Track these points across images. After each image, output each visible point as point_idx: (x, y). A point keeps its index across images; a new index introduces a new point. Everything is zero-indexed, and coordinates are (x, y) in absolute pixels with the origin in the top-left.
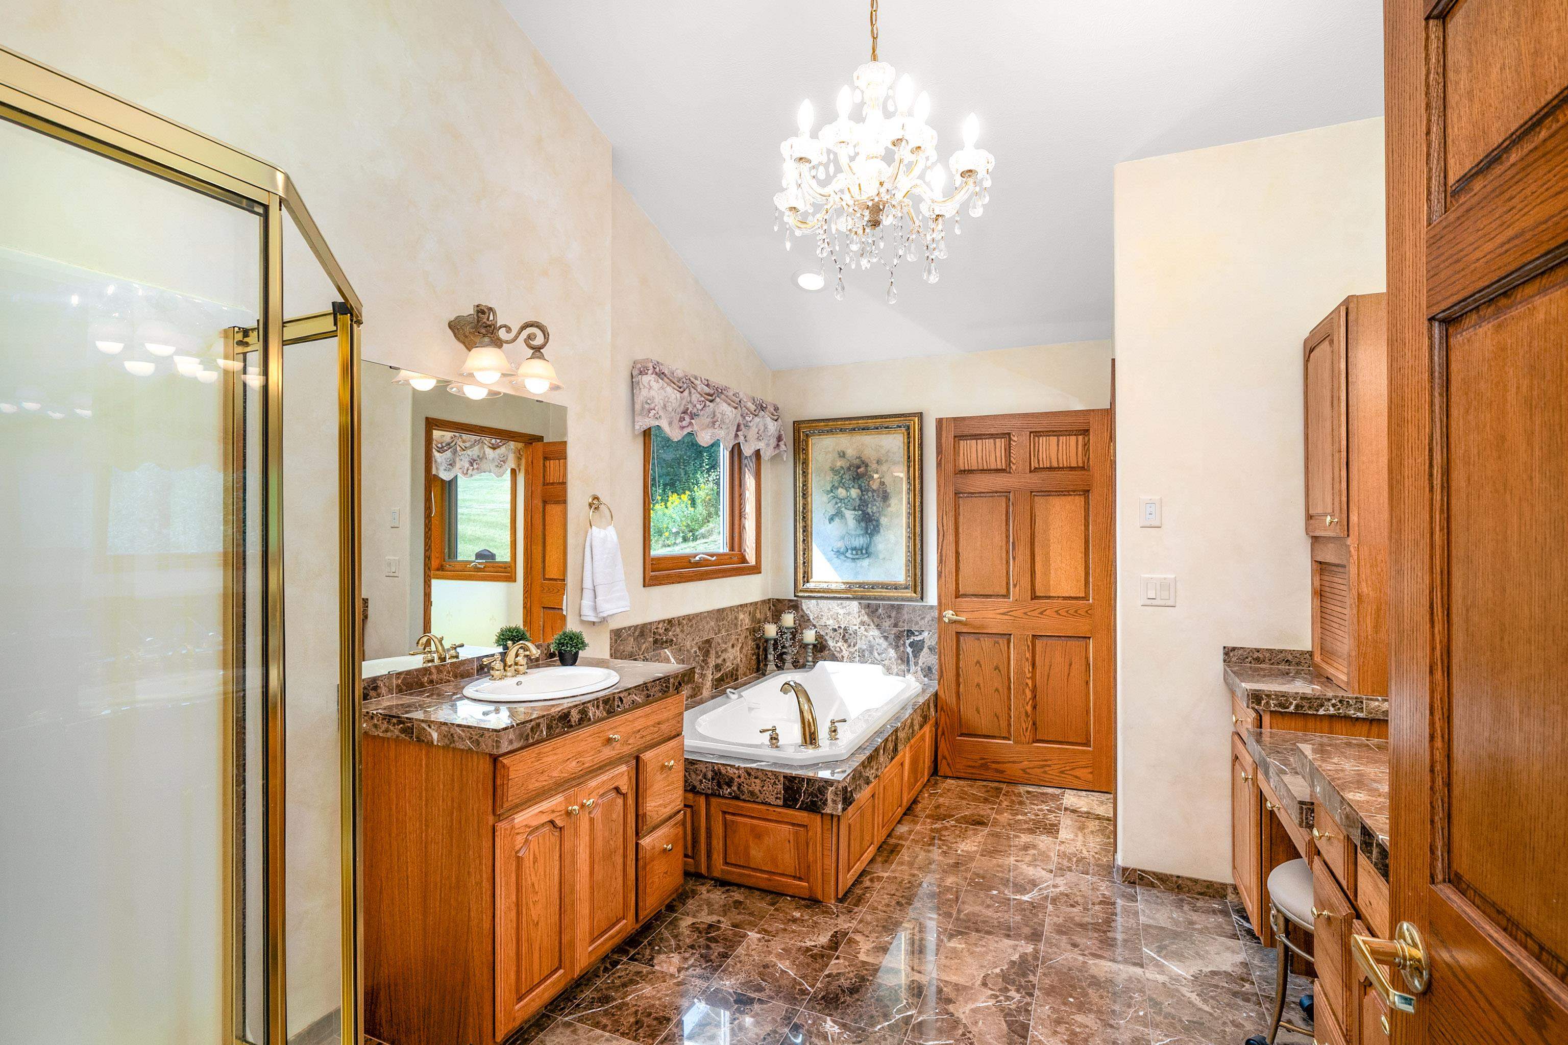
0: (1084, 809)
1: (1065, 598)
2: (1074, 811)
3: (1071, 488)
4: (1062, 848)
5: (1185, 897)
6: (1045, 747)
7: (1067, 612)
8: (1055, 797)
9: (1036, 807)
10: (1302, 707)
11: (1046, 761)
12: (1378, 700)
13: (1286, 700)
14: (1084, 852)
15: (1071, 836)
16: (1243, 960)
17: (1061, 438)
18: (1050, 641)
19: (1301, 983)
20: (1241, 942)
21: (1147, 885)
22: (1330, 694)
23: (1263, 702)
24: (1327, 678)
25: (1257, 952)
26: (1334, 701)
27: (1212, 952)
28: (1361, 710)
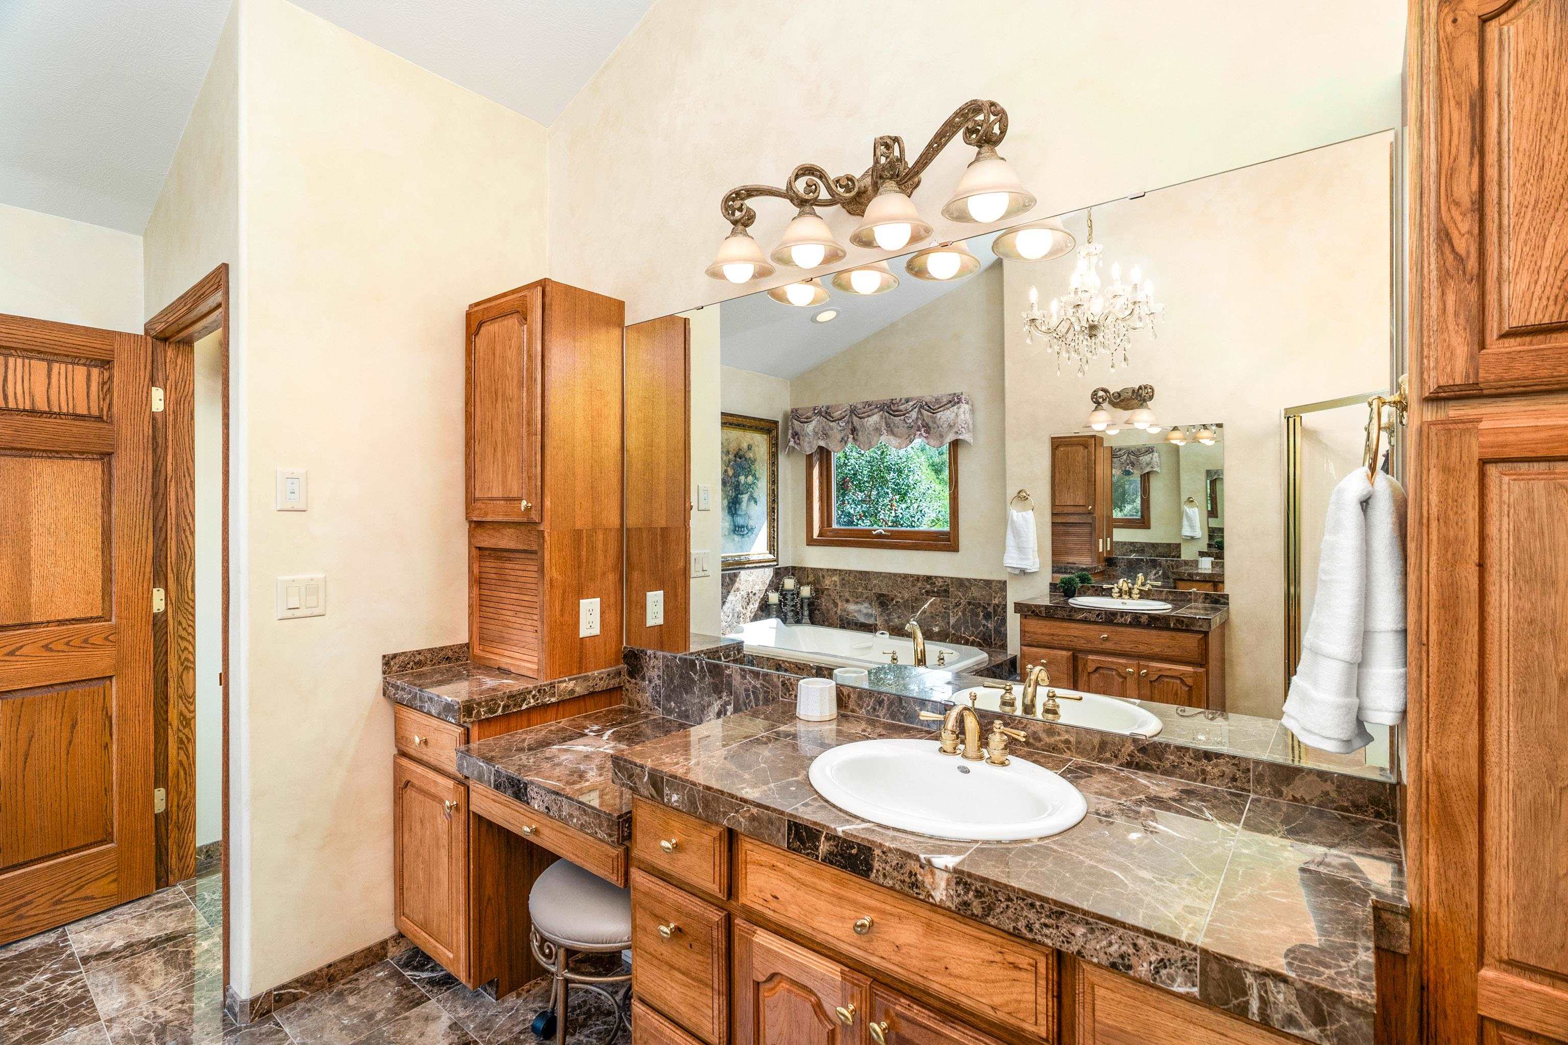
0: (119, 943)
1: (61, 623)
2: (103, 955)
3: (78, 447)
4: (117, 1030)
5: (341, 986)
6: (20, 876)
7: (67, 644)
8: (50, 951)
9: (20, 988)
10: (509, 706)
11: (23, 897)
12: (565, 681)
13: (495, 704)
14: (161, 1012)
15: (123, 999)
16: (448, 1023)
17: (56, 366)
18: (29, 696)
19: (510, 1004)
20: (433, 1001)
21: (288, 1002)
22: (531, 686)
23: (474, 712)
24: (499, 669)
25: (454, 1001)
26: (534, 693)
27: (416, 1038)
28: (553, 695)
